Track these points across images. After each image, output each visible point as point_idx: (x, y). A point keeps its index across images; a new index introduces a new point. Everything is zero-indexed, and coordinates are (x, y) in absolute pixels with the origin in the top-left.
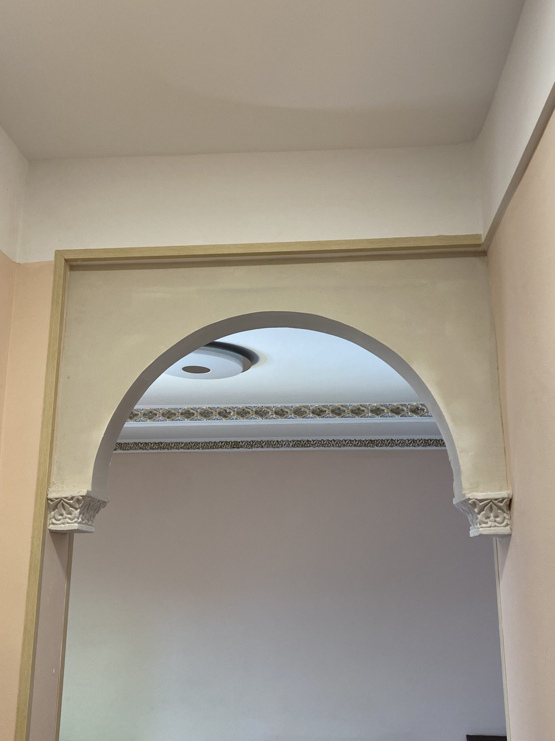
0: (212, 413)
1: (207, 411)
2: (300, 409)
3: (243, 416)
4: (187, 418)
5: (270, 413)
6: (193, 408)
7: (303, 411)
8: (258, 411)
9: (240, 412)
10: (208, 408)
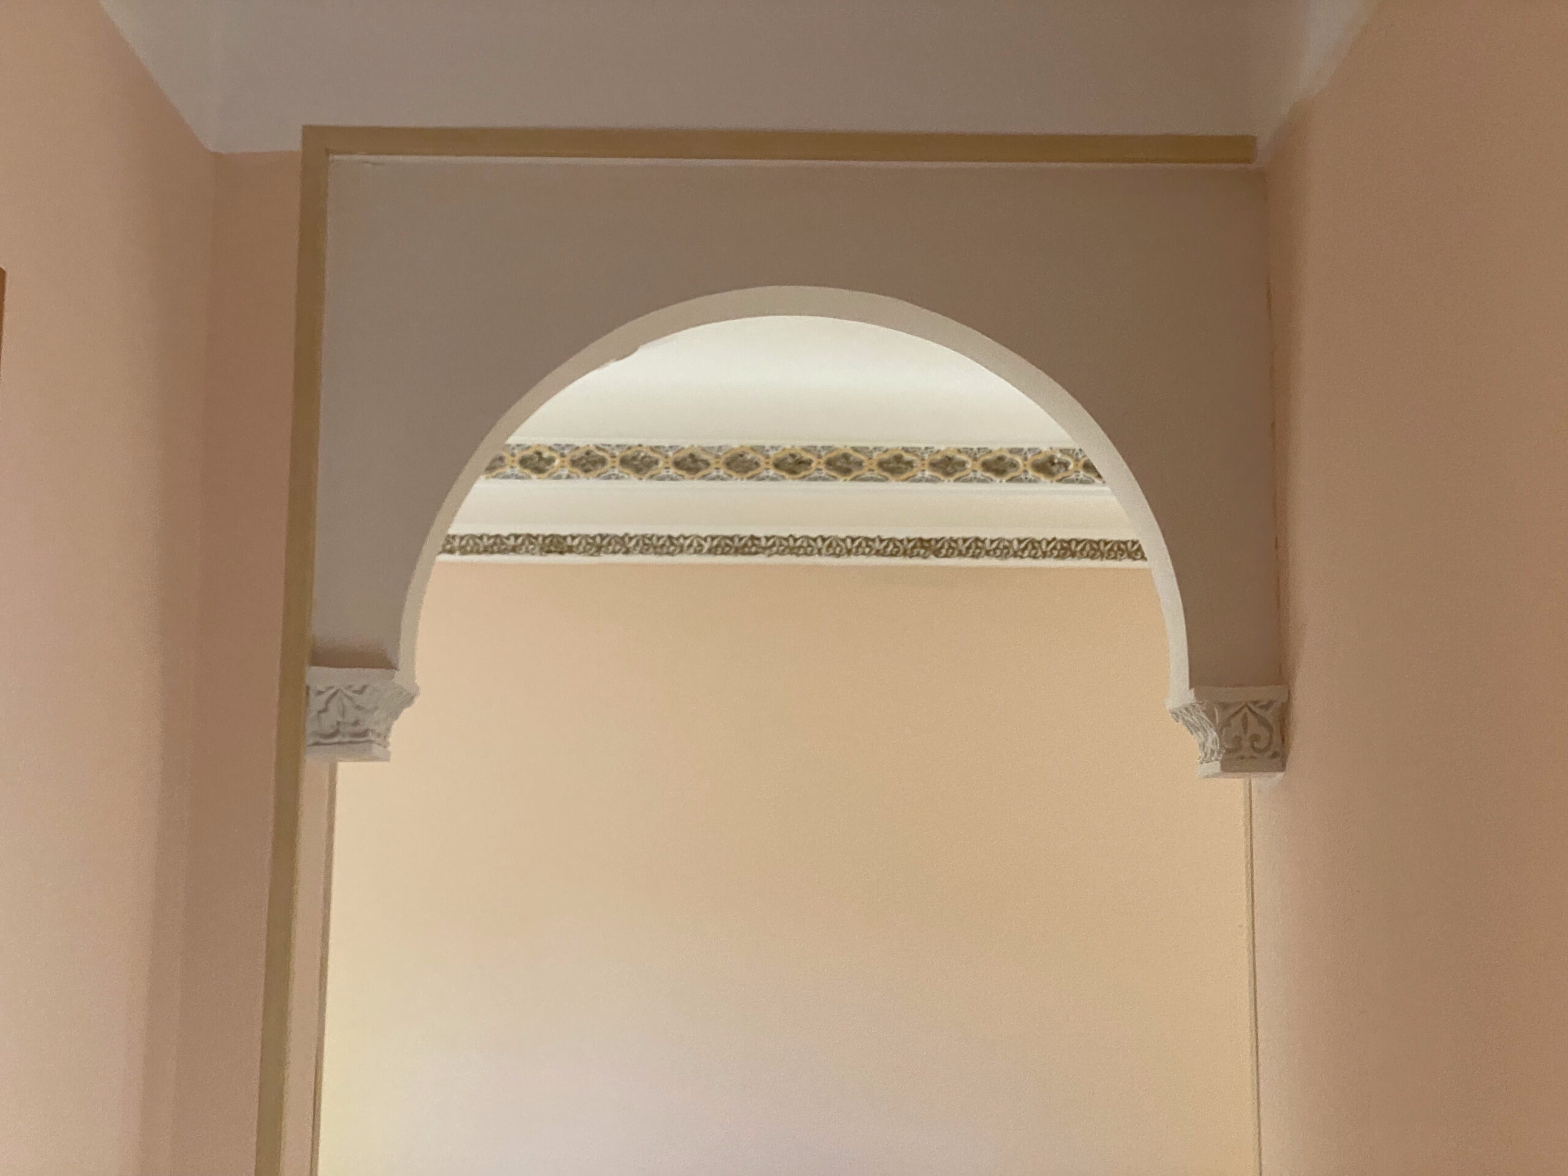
2: (741, 456)
5: (661, 464)
7: (751, 461)
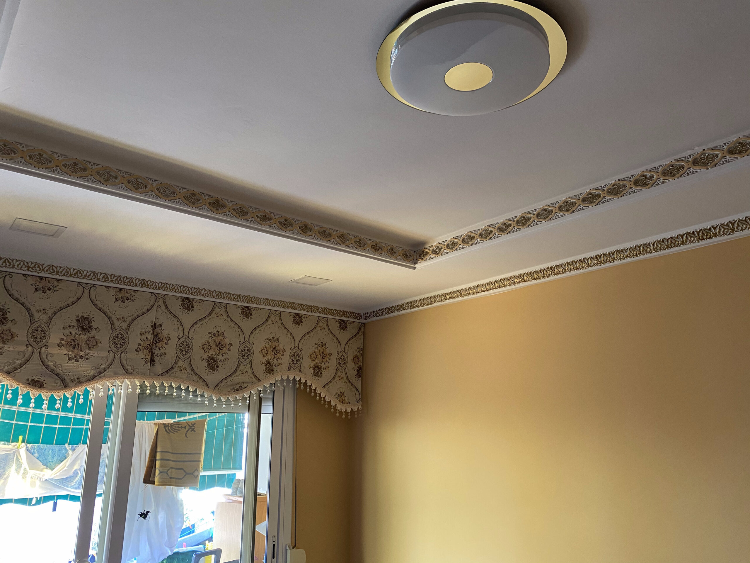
0: (625, 186)
1: (617, 185)
3: (673, 176)
4: (591, 203)
5: (720, 155)
6: (597, 188)
8: (698, 160)
9: (668, 171)
10: (617, 181)
